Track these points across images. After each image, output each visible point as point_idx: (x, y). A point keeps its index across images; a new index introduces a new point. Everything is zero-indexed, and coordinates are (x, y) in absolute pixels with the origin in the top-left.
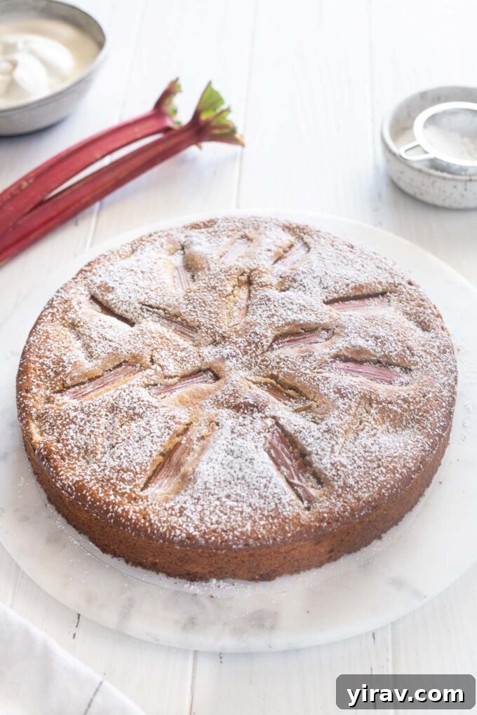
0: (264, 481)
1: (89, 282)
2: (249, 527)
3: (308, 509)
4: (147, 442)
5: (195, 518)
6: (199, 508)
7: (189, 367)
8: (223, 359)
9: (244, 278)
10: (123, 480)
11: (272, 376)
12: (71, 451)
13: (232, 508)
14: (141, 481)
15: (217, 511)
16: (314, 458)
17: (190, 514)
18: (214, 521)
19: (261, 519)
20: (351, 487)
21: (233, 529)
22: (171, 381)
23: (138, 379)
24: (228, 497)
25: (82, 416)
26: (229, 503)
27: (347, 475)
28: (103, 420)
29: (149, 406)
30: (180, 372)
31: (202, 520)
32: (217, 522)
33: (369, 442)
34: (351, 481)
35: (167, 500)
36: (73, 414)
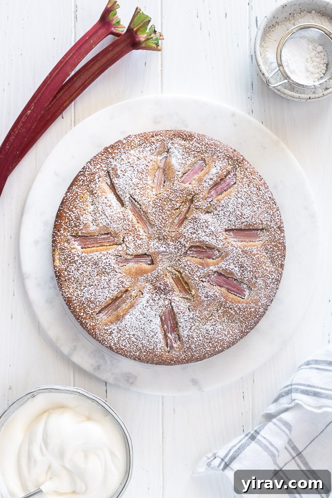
0: (153, 334)
1: (109, 162)
2: (138, 354)
3: (169, 352)
4: (106, 291)
5: (116, 339)
6: (119, 335)
7: (140, 252)
8: (159, 253)
9: (190, 198)
10: (89, 307)
11: (179, 272)
12: (71, 278)
13: (133, 342)
14: (97, 310)
15: (126, 340)
16: (181, 329)
17: (114, 337)
18: (123, 345)
19: (145, 352)
20: (192, 350)
21: (131, 352)
22: (129, 257)
23: (113, 250)
24: (134, 335)
25: (80, 261)
26: (133, 339)
27: (193, 343)
28: (89, 268)
29: (114, 270)
30: (135, 253)
31: (118, 342)
32: (124, 346)
33: (210, 328)
34: (193, 346)
35: (106, 325)
36: (76, 258)
